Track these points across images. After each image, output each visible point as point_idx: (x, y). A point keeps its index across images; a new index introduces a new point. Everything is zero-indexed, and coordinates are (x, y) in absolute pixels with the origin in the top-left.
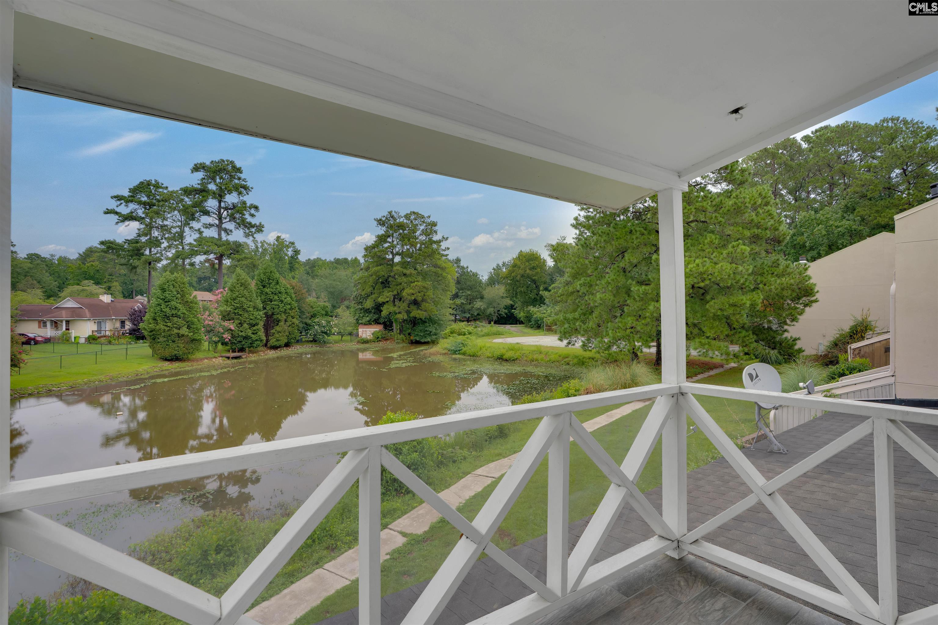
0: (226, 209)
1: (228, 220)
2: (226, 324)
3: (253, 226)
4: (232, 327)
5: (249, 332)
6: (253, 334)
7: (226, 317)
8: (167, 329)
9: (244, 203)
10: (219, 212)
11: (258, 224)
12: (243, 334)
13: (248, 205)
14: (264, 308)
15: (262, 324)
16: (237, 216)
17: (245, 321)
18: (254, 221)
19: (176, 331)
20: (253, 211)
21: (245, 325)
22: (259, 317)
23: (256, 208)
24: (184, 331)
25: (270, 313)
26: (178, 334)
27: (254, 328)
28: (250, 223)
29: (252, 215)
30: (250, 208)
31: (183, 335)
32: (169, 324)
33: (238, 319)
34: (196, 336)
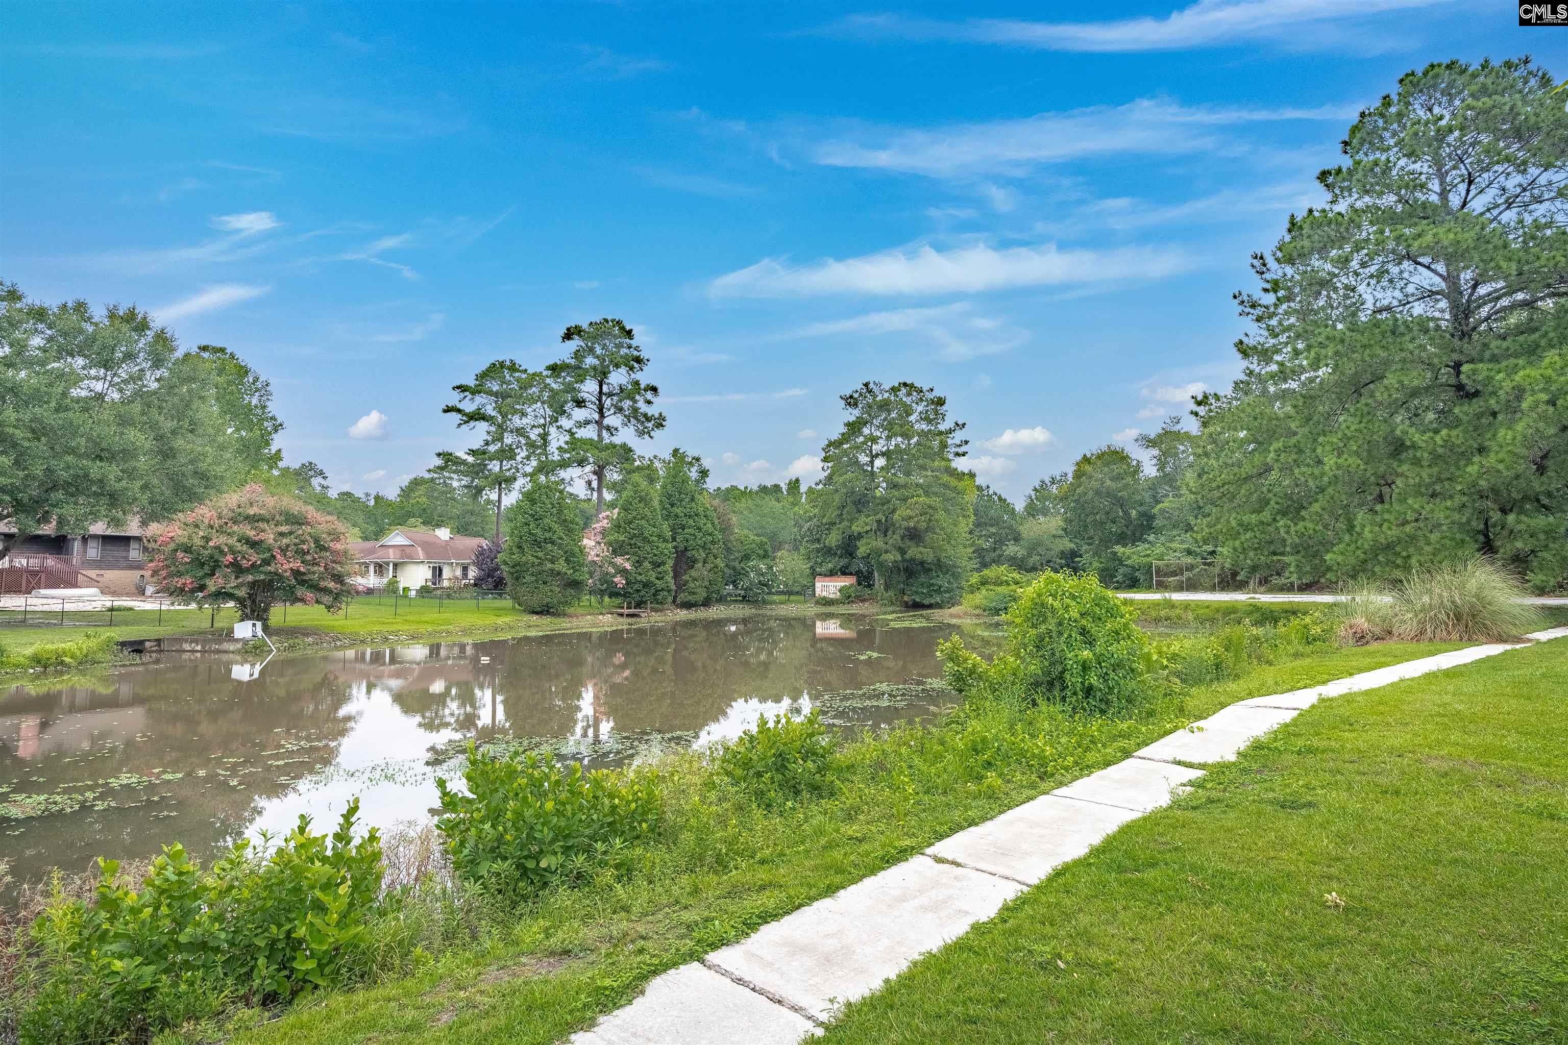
0: (610, 395)
1: (612, 411)
2: (619, 560)
3: (648, 419)
4: (628, 566)
5: (652, 576)
6: (657, 578)
7: (618, 549)
8: (536, 561)
9: (637, 383)
10: (600, 400)
11: (657, 416)
12: (642, 578)
13: (642, 386)
14: (674, 539)
15: (670, 563)
16: (626, 404)
17: (645, 558)
18: (652, 411)
19: (549, 565)
20: (649, 395)
21: (646, 564)
22: (666, 551)
23: (654, 390)
24: (561, 566)
25: (681, 547)
26: (552, 570)
27: (659, 569)
28: (645, 415)
29: (649, 402)
30: (646, 390)
31: (559, 573)
32: (540, 554)
33: (634, 554)
34: (577, 577)
